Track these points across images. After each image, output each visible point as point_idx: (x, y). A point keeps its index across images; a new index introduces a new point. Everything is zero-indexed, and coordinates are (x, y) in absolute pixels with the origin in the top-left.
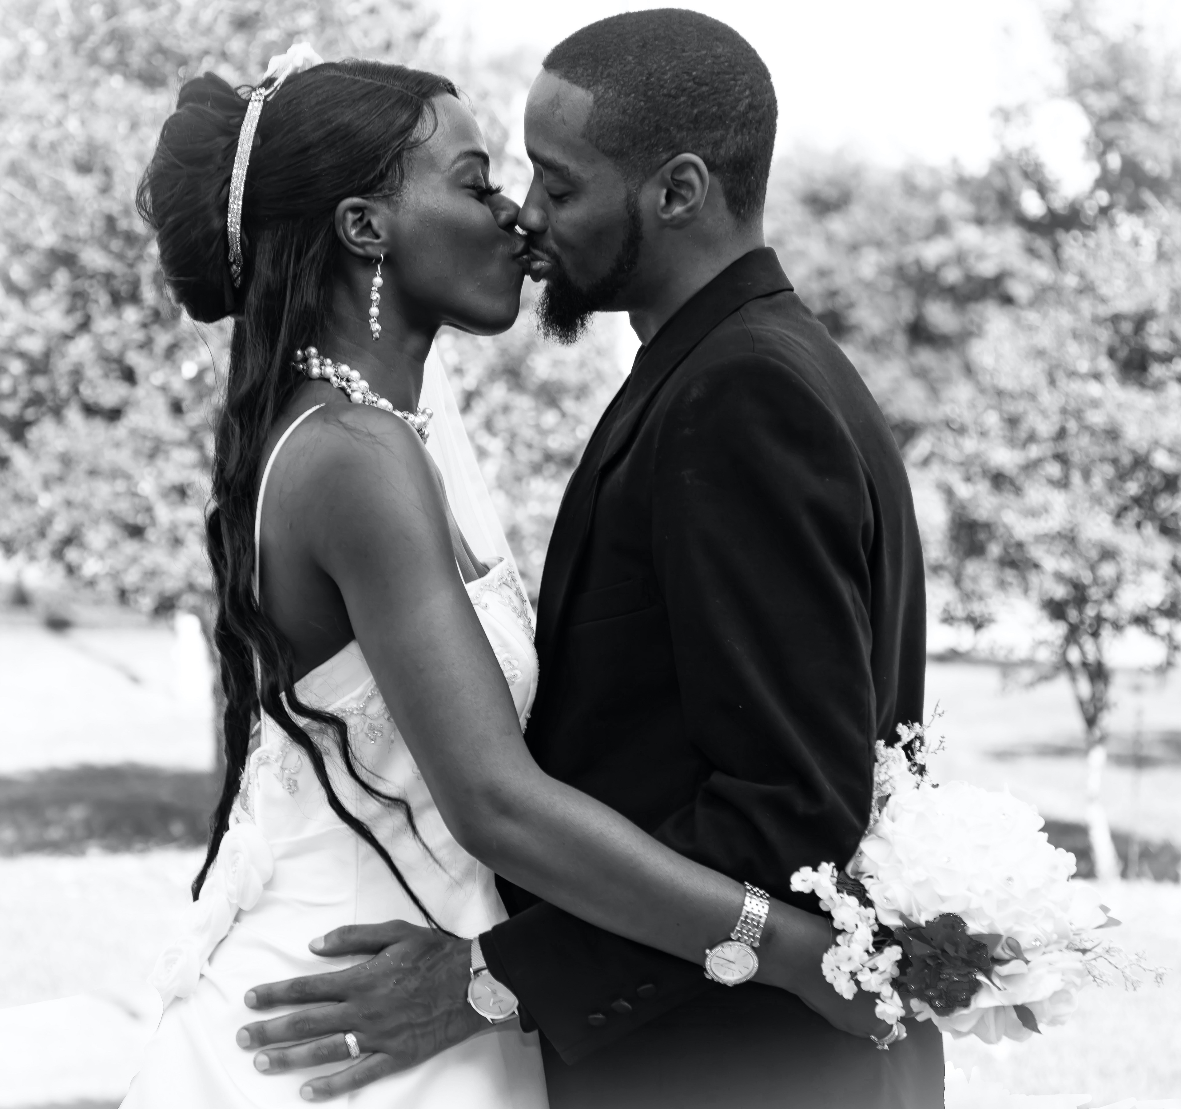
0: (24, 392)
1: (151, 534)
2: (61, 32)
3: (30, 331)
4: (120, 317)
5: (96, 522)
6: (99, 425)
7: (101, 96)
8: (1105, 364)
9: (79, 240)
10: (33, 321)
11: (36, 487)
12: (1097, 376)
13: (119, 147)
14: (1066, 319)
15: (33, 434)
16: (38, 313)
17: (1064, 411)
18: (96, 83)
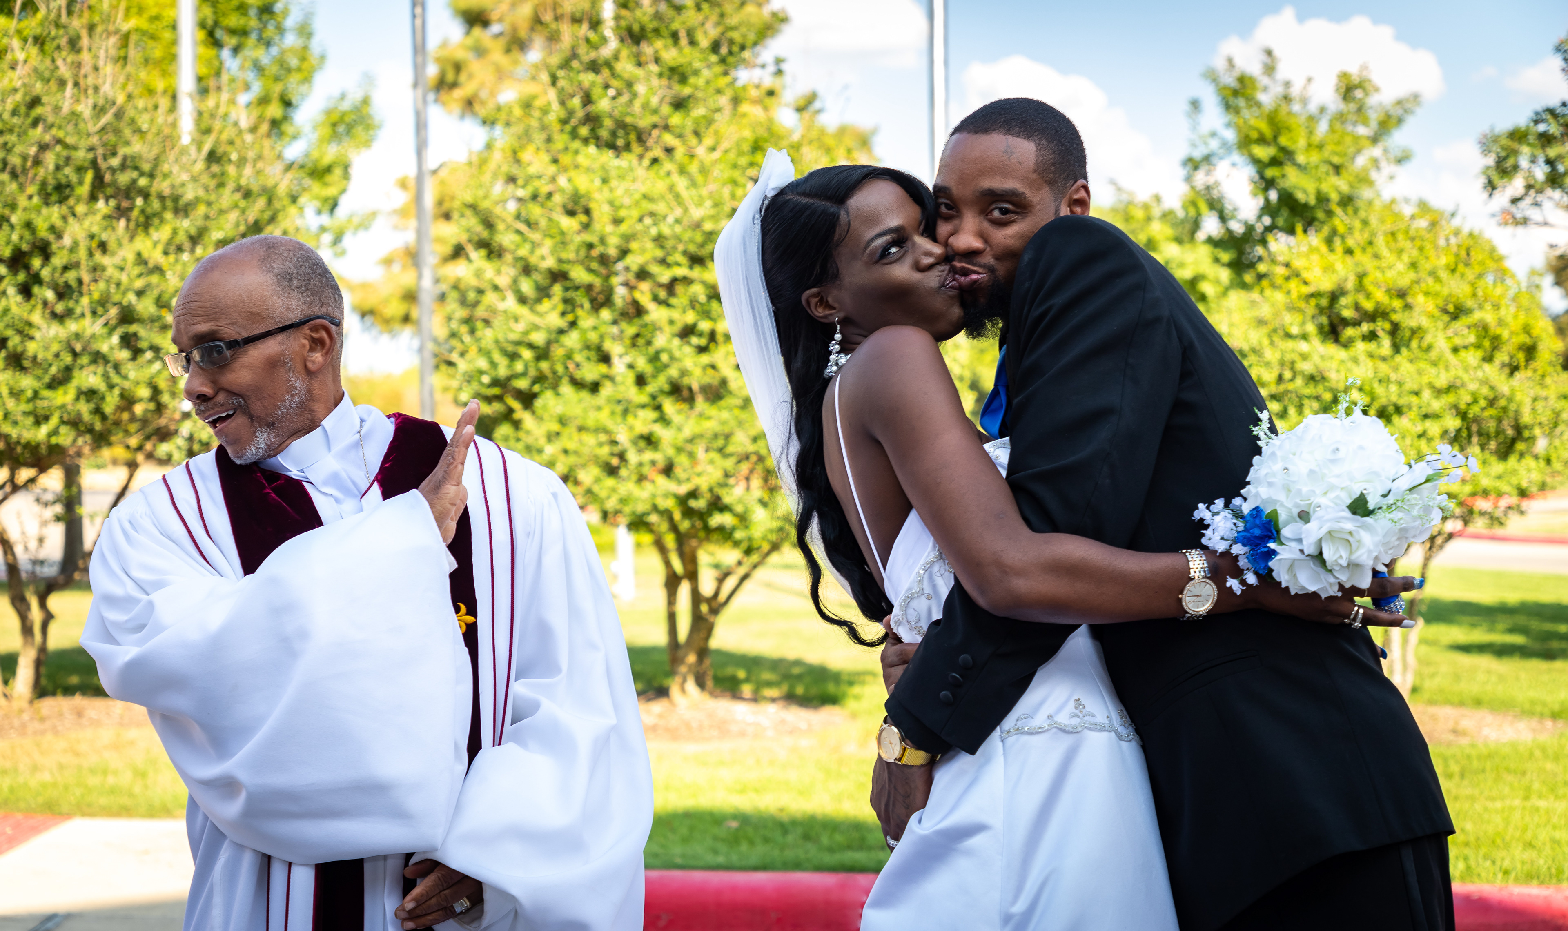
0: (532, 372)
1: (623, 472)
2: (552, 118)
3: (536, 328)
4: (598, 317)
5: (584, 466)
6: (585, 395)
7: (581, 159)
8: (1311, 328)
9: (569, 262)
10: (537, 320)
11: (542, 441)
12: (1304, 337)
13: (596, 196)
14: (1279, 297)
15: (538, 403)
16: (541, 315)
17: (1282, 364)
18: (577, 152)
